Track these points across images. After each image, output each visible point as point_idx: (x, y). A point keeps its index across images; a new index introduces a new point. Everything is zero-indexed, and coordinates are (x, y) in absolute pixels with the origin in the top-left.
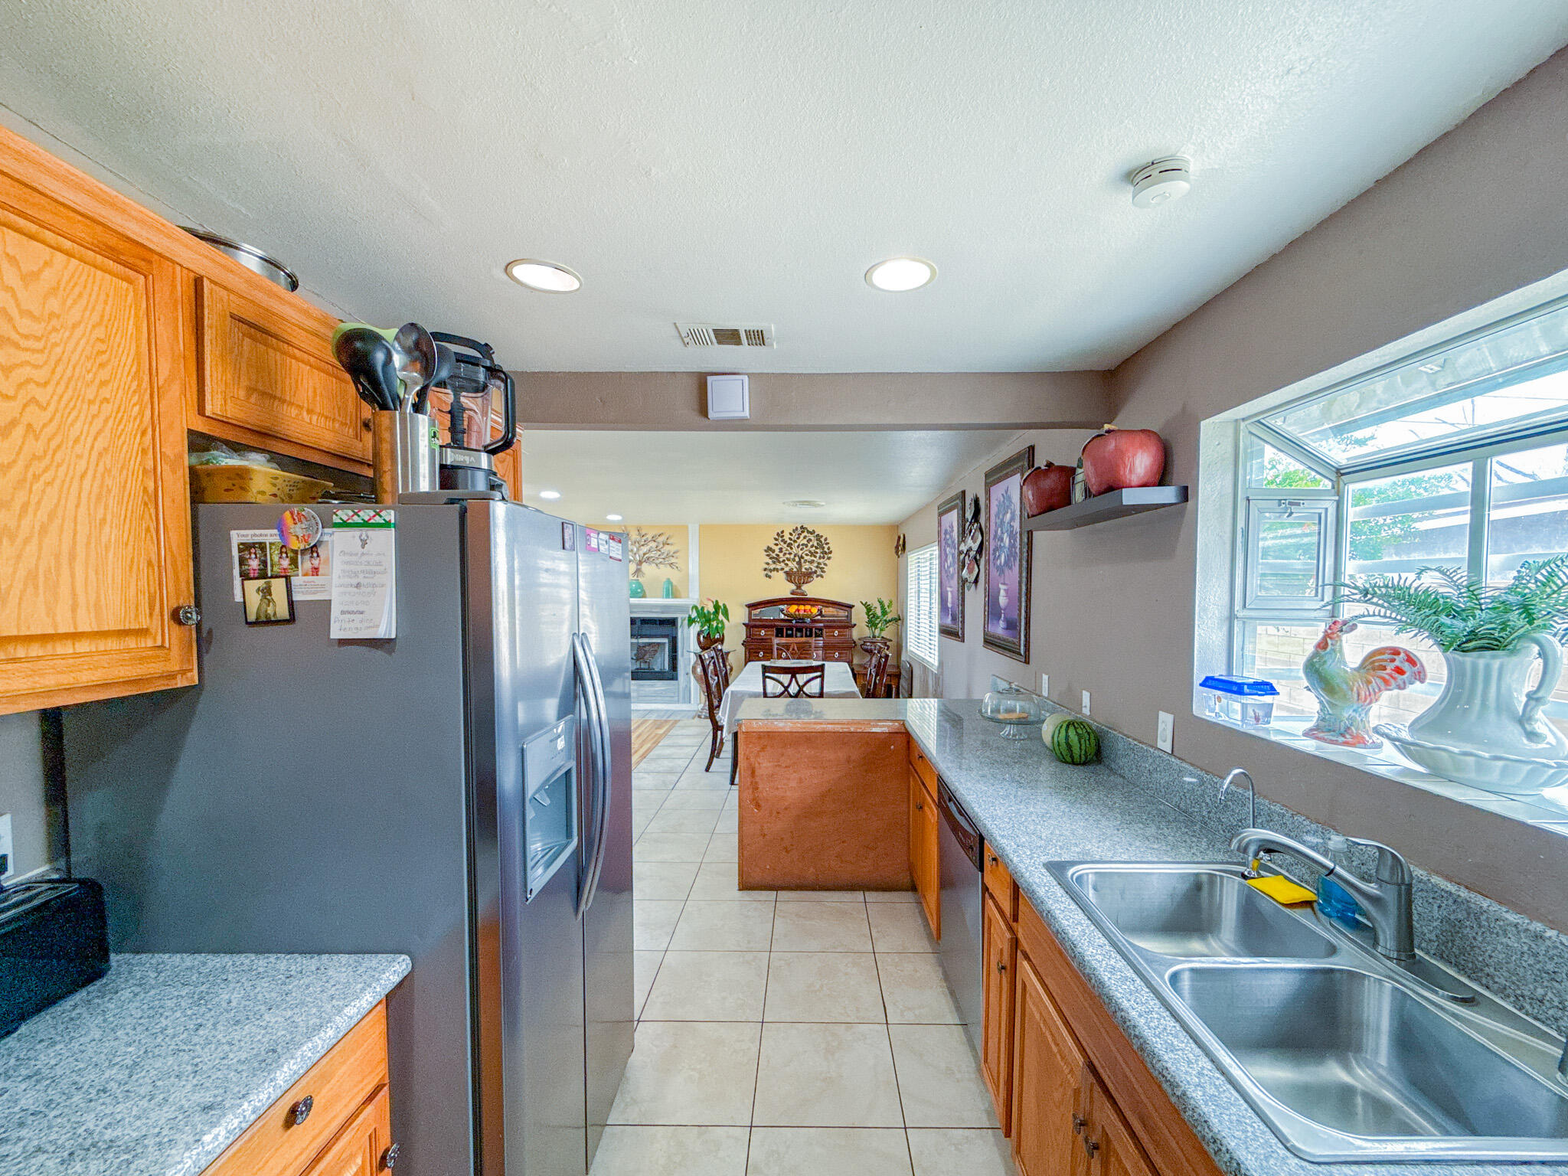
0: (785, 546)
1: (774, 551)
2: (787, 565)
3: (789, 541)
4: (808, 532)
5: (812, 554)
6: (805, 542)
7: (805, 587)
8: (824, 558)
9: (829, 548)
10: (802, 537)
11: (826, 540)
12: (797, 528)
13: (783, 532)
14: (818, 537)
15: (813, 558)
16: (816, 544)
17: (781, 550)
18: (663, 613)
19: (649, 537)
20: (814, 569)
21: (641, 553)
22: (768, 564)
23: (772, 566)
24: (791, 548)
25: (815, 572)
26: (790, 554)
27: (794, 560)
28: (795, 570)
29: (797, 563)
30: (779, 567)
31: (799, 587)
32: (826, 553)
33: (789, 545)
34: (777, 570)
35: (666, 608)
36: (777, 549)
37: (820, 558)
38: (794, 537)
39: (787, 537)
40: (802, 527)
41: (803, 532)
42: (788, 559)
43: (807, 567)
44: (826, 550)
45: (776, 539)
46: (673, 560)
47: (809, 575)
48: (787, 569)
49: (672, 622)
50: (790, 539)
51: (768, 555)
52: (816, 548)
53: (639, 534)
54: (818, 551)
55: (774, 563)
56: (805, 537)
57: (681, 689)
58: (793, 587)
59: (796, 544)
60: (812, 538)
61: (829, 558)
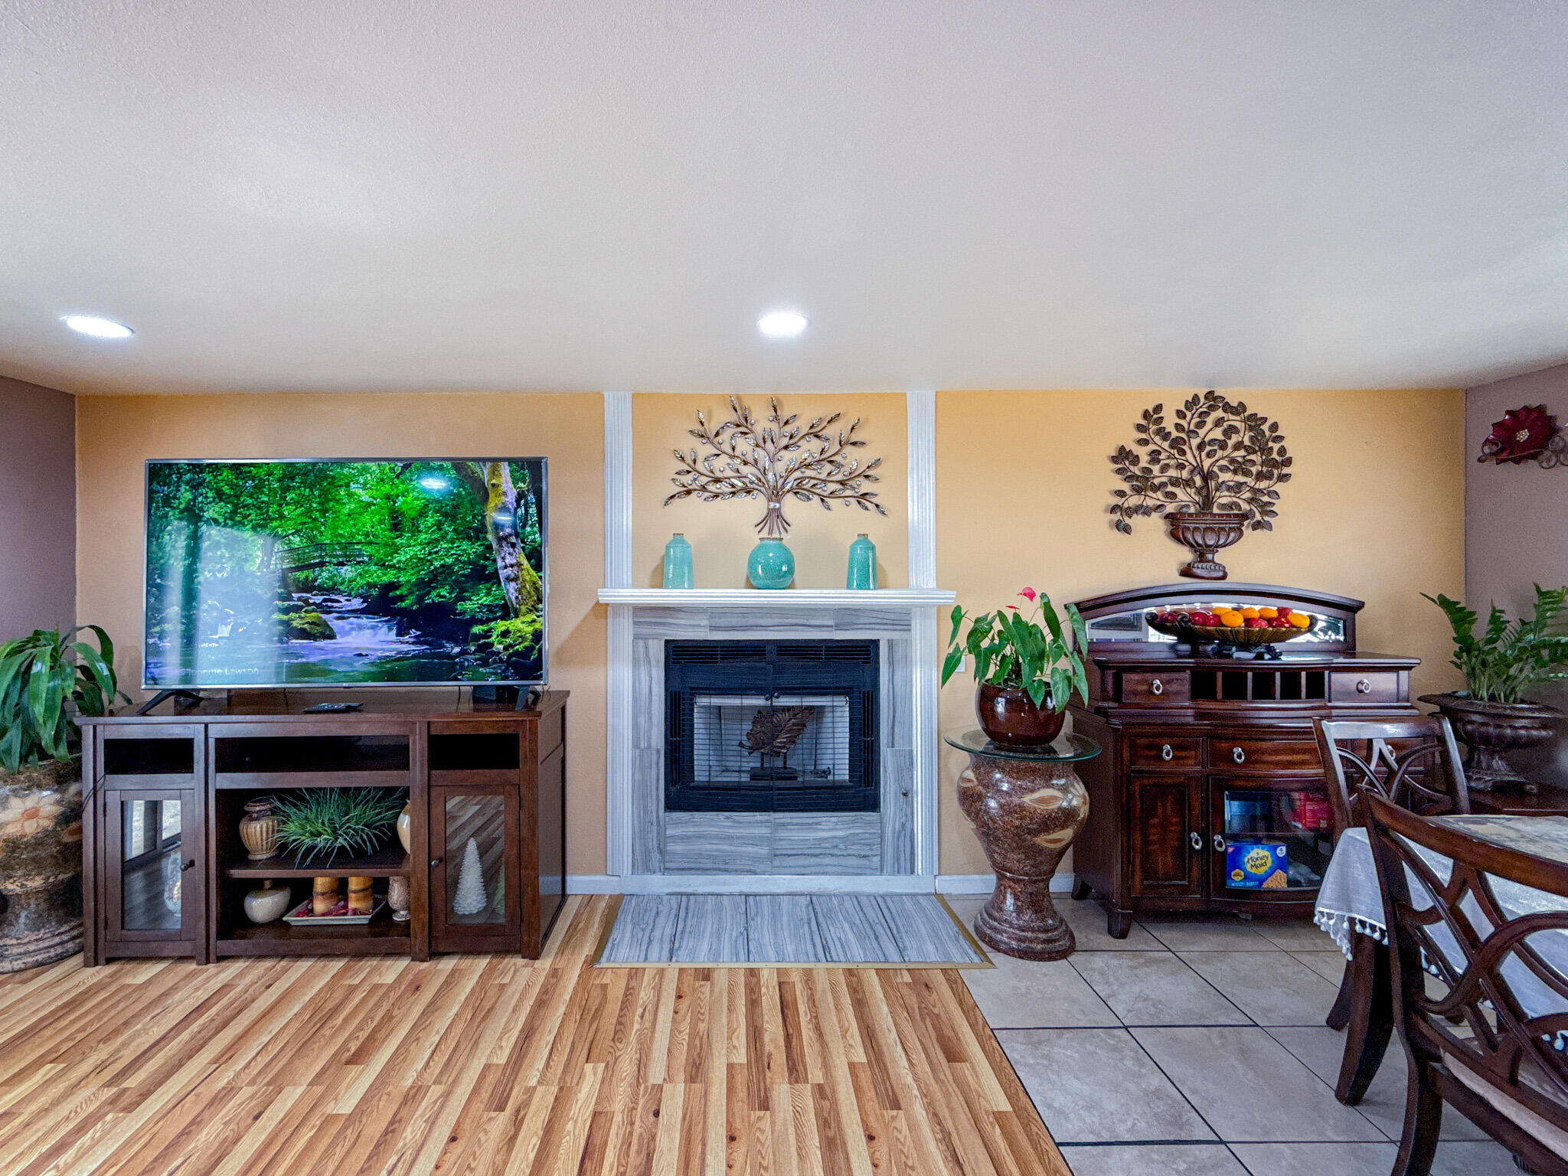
0: (1166, 445)
1: (1136, 460)
2: (1172, 496)
3: (1175, 434)
4: (1227, 408)
5: (1239, 468)
6: (1218, 434)
7: (1221, 557)
8: (1269, 477)
9: (1282, 451)
10: (1210, 420)
11: (1274, 427)
12: (1196, 397)
13: (1158, 408)
14: (1254, 422)
15: (1240, 478)
16: (1247, 442)
17: (1154, 456)
18: (838, 627)
19: (802, 425)
20: (1245, 507)
21: (781, 467)
22: (1121, 494)
23: (1134, 500)
24: (1183, 453)
25: (1245, 516)
26: (1181, 467)
27: (1189, 483)
28: (1192, 510)
29: (1199, 491)
30: (1150, 502)
31: (1202, 553)
32: (1275, 464)
33: (1176, 444)
34: (1147, 511)
35: (846, 615)
36: (1143, 453)
37: (1260, 476)
38: (1190, 421)
39: (1169, 422)
40: (1210, 395)
41: (1212, 408)
42: (1175, 482)
43: (1223, 501)
44: (1275, 455)
45: (1140, 428)
46: (866, 487)
47: (1236, 523)
48: (1170, 508)
49: (866, 651)
50: (1178, 427)
51: (1119, 471)
52: (1250, 450)
53: (776, 418)
54: (1253, 457)
55: (1138, 491)
56: (1218, 423)
57: (889, 832)
58: (1186, 555)
59: (1195, 442)
60: (1238, 424)
61: (1283, 478)
